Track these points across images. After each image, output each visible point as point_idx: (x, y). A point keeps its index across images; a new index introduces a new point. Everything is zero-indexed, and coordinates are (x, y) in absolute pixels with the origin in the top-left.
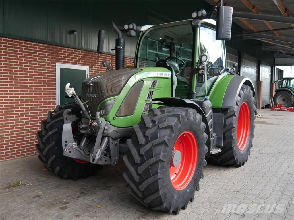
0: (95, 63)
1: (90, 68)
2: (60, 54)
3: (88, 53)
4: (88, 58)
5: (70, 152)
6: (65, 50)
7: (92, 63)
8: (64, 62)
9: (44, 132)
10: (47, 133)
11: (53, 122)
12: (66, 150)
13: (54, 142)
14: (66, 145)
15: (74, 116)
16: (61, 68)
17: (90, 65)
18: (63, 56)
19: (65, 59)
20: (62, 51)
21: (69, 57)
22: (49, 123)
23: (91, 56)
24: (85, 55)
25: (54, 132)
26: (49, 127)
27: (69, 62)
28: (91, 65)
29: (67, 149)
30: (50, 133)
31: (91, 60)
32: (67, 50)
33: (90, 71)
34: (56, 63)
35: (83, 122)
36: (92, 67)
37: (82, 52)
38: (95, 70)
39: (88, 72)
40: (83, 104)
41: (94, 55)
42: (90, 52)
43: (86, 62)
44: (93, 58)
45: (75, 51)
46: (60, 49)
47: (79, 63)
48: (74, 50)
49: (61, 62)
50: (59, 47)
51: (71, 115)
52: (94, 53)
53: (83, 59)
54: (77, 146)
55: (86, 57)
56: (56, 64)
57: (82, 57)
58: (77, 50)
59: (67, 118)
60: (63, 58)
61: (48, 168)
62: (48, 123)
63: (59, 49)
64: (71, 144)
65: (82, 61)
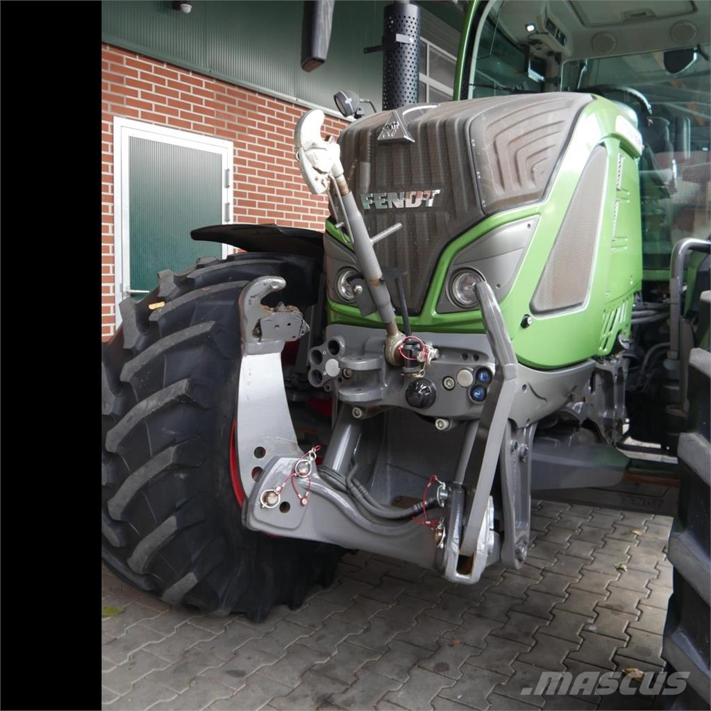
0: (251, 131)
1: (237, 149)
2: (130, 82)
3: (230, 92)
4: (230, 109)
5: (285, 507)
6: (149, 68)
7: (243, 130)
8: (145, 116)
9: (113, 397)
10: (128, 406)
11: (157, 348)
12: (265, 499)
13: (172, 449)
14: (258, 472)
15: (296, 312)
16: (131, 139)
17: (235, 137)
18: (139, 90)
19: (149, 107)
20: (135, 74)
21: (163, 100)
22: (138, 353)
23: (241, 104)
24: (219, 97)
25: (167, 400)
26: (138, 374)
27: (162, 119)
28: (241, 137)
29: (268, 493)
30: (148, 405)
31: (240, 120)
32: (157, 70)
33: (236, 161)
34: (115, 118)
35: (343, 345)
36: (243, 146)
37: (208, 85)
38: (253, 156)
39: (228, 163)
40: (372, 241)
41: (247, 101)
42: (236, 89)
43: (222, 124)
44: (244, 113)
45: (183, 78)
46: (129, 62)
47: (197, 127)
48: (179, 73)
49: (135, 114)
50: (125, 57)
51: (282, 307)
52: (248, 94)
53: (211, 113)
54: (316, 476)
55: (223, 107)
56: (113, 121)
57: (208, 103)
58: (190, 75)
59: (258, 325)
60: (139, 99)
61: (129, 576)
62: (131, 354)
63: (125, 61)
64: (284, 464)
65: (207, 121)
